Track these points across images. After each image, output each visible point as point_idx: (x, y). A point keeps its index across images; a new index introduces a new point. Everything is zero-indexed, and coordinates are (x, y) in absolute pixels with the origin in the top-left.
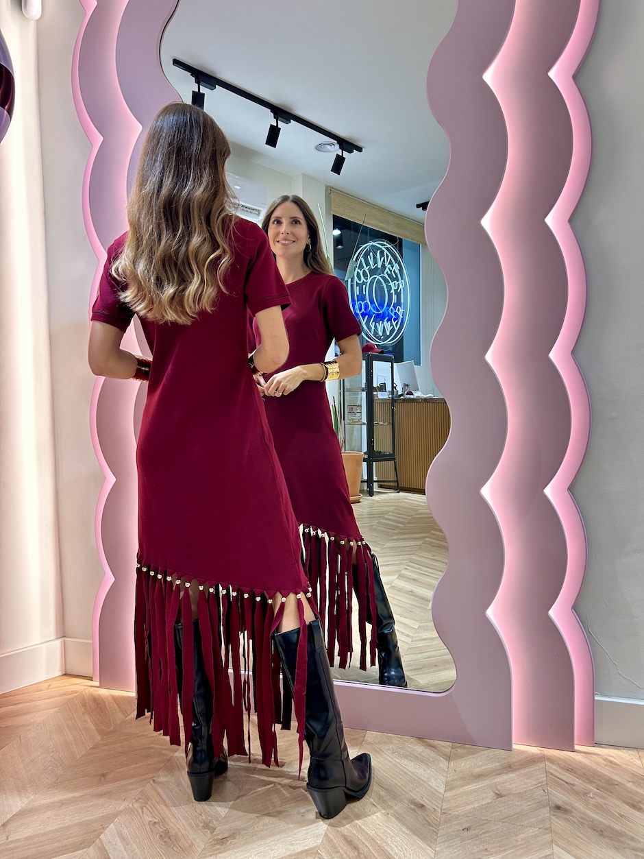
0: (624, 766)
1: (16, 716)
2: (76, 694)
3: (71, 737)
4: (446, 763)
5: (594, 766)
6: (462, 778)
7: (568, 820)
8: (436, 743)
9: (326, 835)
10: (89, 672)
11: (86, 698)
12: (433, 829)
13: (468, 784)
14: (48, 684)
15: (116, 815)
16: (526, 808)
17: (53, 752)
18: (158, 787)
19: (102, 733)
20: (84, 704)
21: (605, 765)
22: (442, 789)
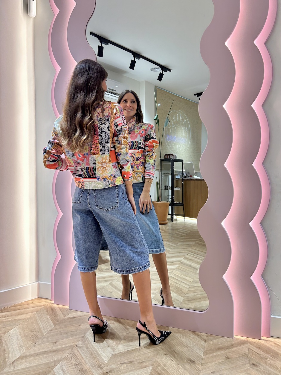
1: (19, 315)
2: (44, 306)
3: (41, 325)
4: (204, 343)
5: (270, 346)
6: (211, 350)
7: (258, 370)
8: (200, 334)
10: (49, 297)
11: (48, 308)
12: (198, 372)
13: (214, 352)
14: (32, 301)
15: (60, 360)
16: (239, 364)
17: (34, 331)
18: (78, 349)
19: (55, 324)
20: (47, 311)
21: (275, 346)
22: (202, 354)
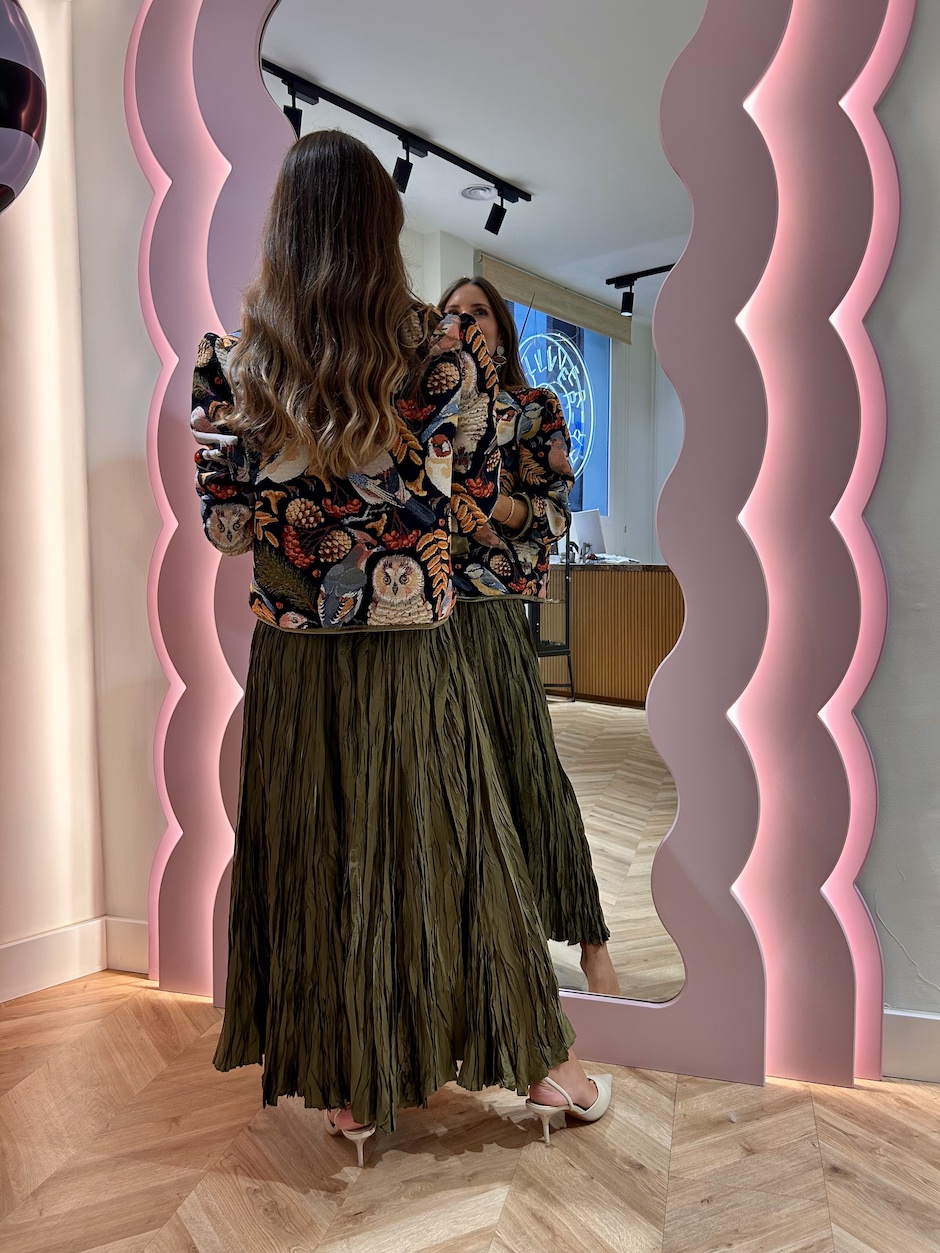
0: (925, 1108)
1: (39, 1031)
2: (126, 1000)
3: (122, 1063)
4: (671, 1102)
5: (883, 1109)
6: (695, 1126)
7: (850, 1187)
8: (654, 1074)
9: (505, 1209)
10: (143, 967)
11: (141, 1005)
12: (658, 1200)
13: (706, 1135)
14: (83, 983)
15: (198, 1179)
16: (790, 1170)
17: (98, 1085)
18: (256, 1138)
19: (168, 1057)
20: (138, 1014)
21: (899, 1108)
22: (667, 1141)
